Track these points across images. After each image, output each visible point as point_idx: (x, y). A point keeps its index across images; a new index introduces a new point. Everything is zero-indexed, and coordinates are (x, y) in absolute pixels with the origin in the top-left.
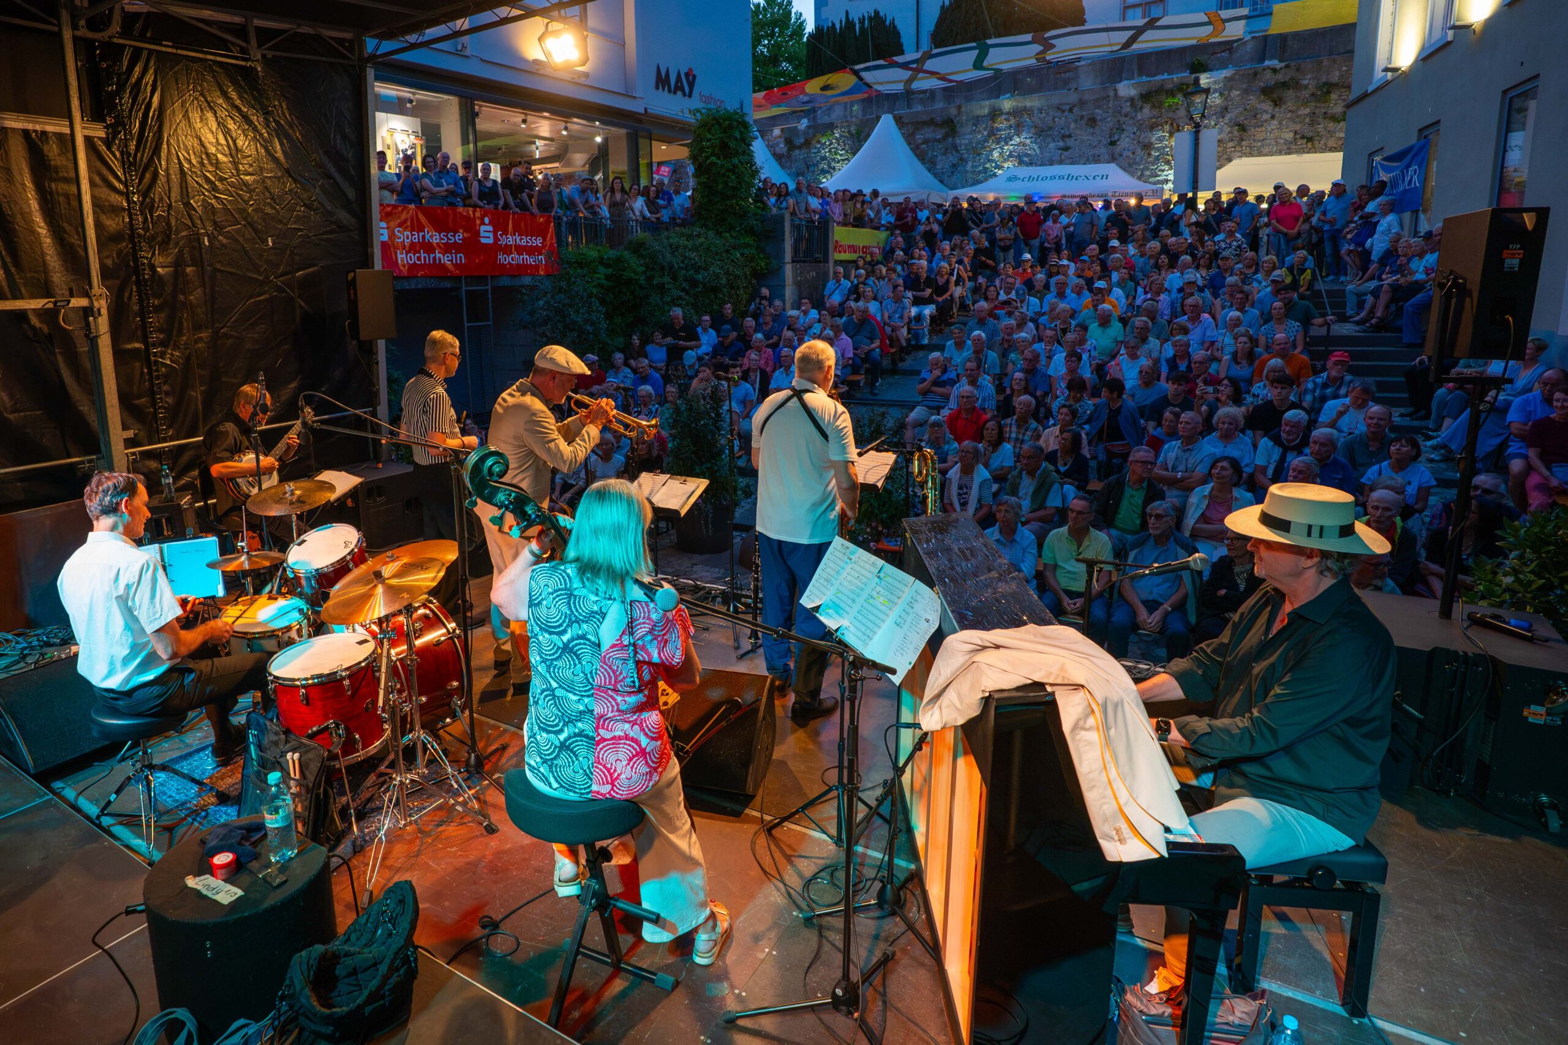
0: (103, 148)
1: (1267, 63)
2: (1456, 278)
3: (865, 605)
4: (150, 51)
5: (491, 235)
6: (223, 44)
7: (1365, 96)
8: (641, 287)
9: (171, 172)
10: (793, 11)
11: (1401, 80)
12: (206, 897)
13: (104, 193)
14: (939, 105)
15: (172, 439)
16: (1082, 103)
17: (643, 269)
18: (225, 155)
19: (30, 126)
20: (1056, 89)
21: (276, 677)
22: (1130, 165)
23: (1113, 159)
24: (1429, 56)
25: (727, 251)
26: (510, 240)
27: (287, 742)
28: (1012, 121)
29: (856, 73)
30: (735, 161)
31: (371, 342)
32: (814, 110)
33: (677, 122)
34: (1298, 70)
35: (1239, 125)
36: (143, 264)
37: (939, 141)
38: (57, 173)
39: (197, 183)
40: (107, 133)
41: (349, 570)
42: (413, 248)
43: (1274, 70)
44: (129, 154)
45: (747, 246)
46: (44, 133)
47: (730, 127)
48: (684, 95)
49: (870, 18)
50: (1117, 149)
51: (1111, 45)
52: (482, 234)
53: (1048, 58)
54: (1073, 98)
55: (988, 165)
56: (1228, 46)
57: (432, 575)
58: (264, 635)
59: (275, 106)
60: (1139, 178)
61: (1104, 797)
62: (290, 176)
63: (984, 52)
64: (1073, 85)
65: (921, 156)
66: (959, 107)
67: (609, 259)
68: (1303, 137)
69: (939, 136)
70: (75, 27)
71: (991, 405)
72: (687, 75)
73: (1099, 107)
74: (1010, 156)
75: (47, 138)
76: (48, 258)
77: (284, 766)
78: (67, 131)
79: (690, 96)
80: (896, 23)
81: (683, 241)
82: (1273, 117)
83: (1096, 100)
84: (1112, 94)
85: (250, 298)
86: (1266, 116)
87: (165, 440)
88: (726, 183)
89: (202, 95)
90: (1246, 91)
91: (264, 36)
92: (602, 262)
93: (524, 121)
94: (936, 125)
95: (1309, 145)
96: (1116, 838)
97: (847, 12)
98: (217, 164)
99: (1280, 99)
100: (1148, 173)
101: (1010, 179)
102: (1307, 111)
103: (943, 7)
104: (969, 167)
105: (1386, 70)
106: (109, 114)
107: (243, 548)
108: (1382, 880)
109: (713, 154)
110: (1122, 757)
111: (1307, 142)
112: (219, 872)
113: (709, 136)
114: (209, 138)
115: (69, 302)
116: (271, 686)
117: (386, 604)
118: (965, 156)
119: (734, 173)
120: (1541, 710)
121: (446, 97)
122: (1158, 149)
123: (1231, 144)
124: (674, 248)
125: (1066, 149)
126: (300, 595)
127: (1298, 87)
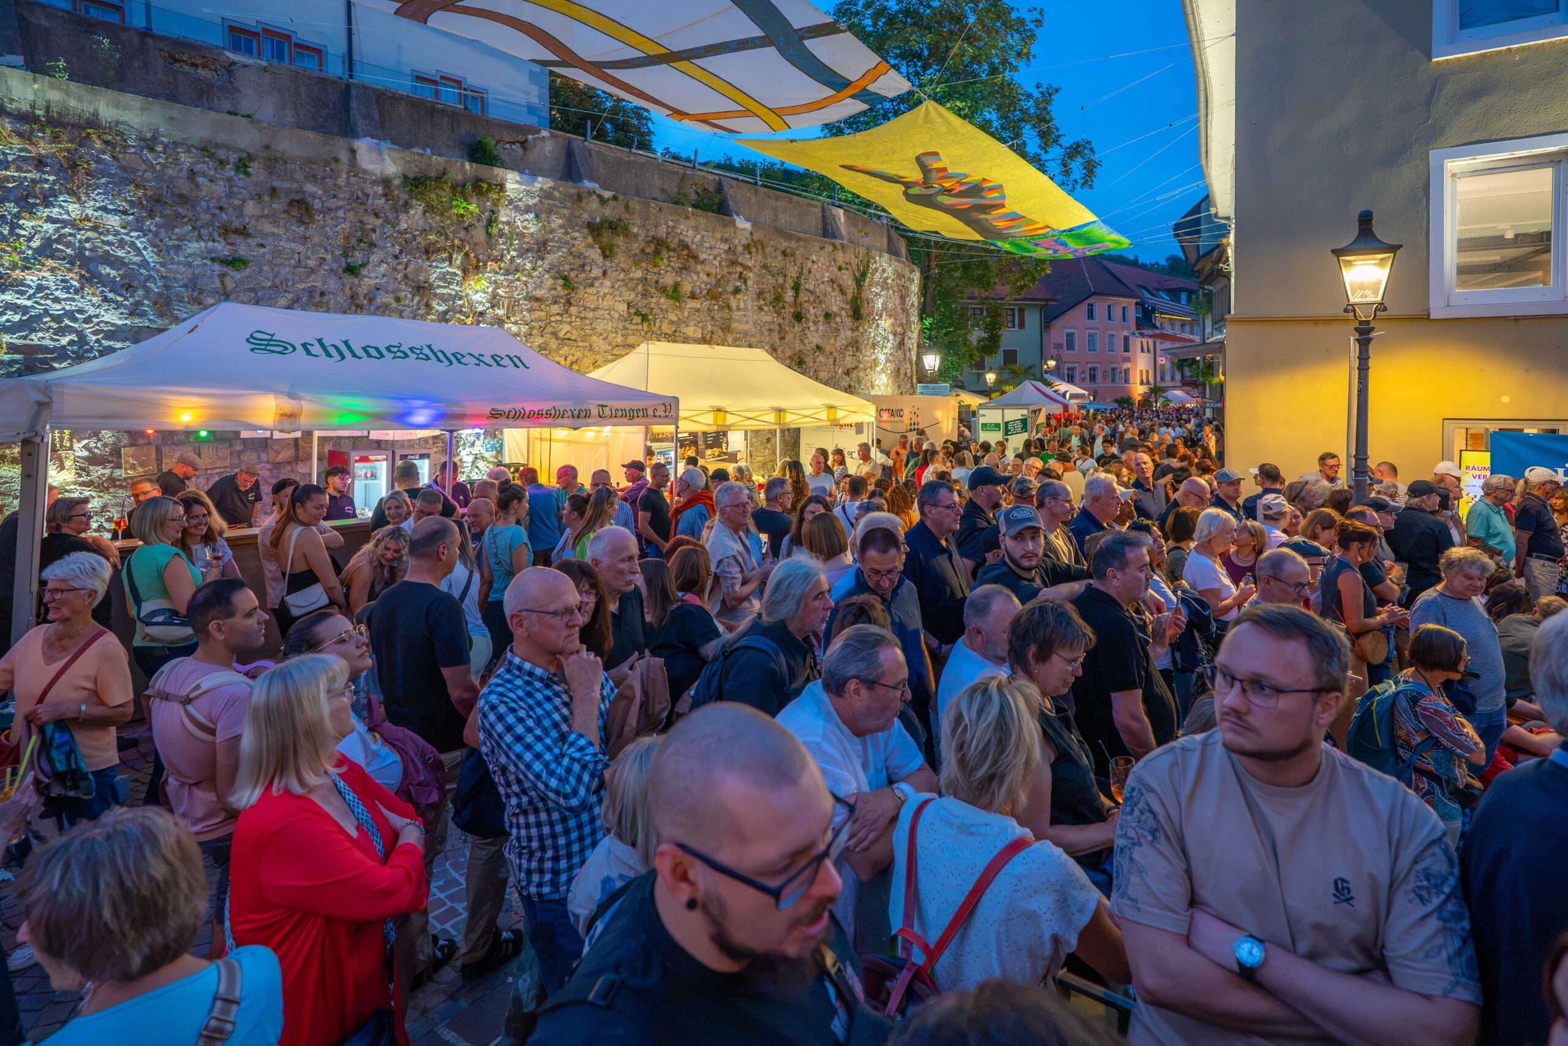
1: (588, 184)
16: (270, 157)
23: (354, 304)
34: (627, 207)
35: (565, 278)
43: (603, 201)
50: (363, 287)
54: (245, 137)
56: (522, 136)
73: (314, 179)
82: (605, 273)
84: (344, 157)
86: (596, 272)
90: (569, 223)
95: (645, 325)
102: (639, 274)
111: (642, 322)
122: (444, 299)
123: (555, 309)
127: (627, 234)
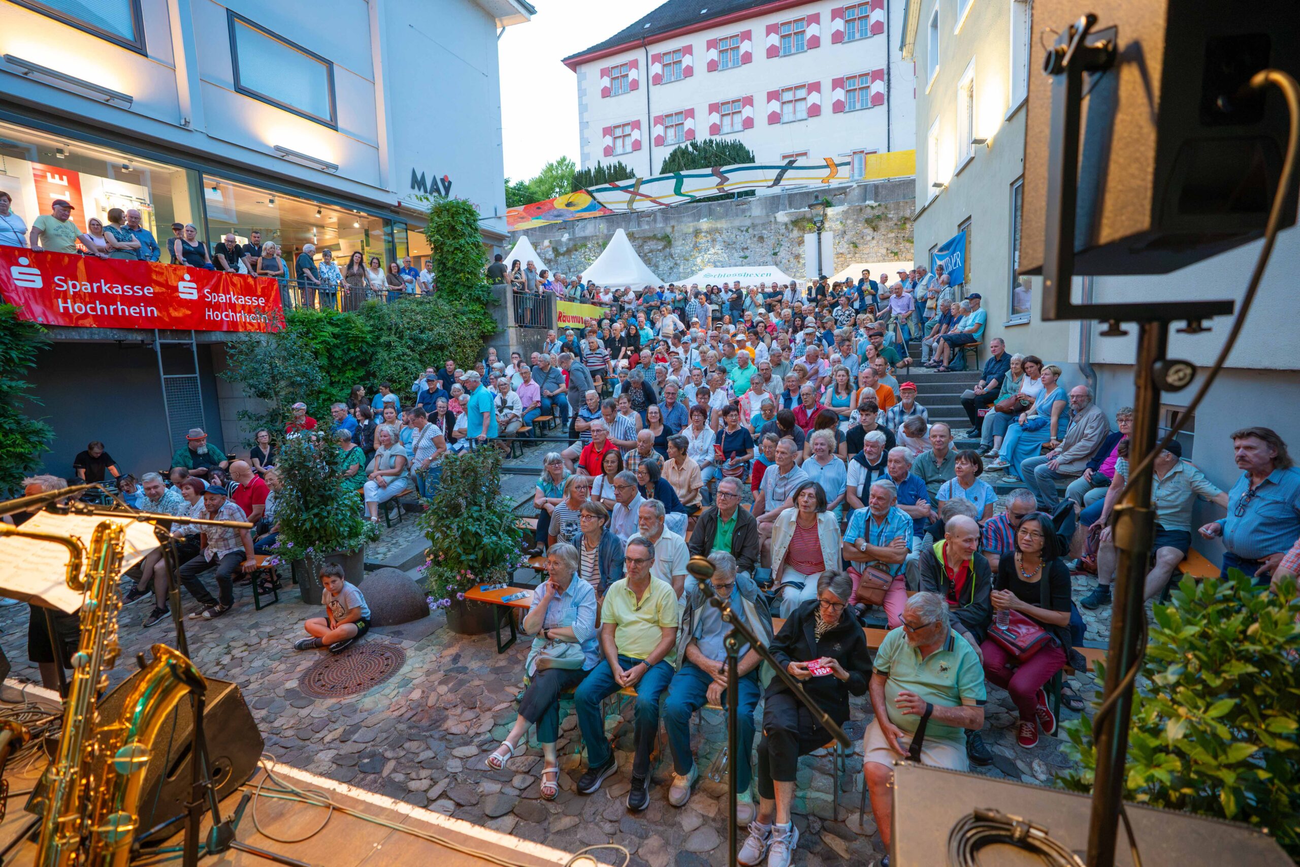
1: (868, 202)
7: (924, 210)
11: (944, 193)
14: (658, 224)
16: (754, 226)
20: (737, 216)
22: (787, 269)
23: (776, 264)
24: (961, 171)
28: (709, 237)
29: (590, 193)
34: (886, 208)
35: (854, 243)
37: (660, 251)
43: (872, 208)
45: (474, 312)
50: (779, 258)
51: (768, 181)
52: (181, 290)
53: (724, 189)
54: (748, 222)
55: (693, 268)
56: (843, 191)
60: (793, 277)
63: (680, 181)
64: (748, 214)
65: (647, 262)
66: (672, 226)
68: (890, 252)
69: (660, 247)
72: (443, 181)
74: (709, 262)
82: (873, 238)
83: (763, 224)
84: (773, 219)
86: (869, 238)
90: (856, 221)
94: (658, 239)
95: (895, 257)
99: (877, 226)
102: (893, 235)
104: (681, 269)
111: (894, 254)
118: (679, 262)
125: (746, 257)
127: (887, 219)
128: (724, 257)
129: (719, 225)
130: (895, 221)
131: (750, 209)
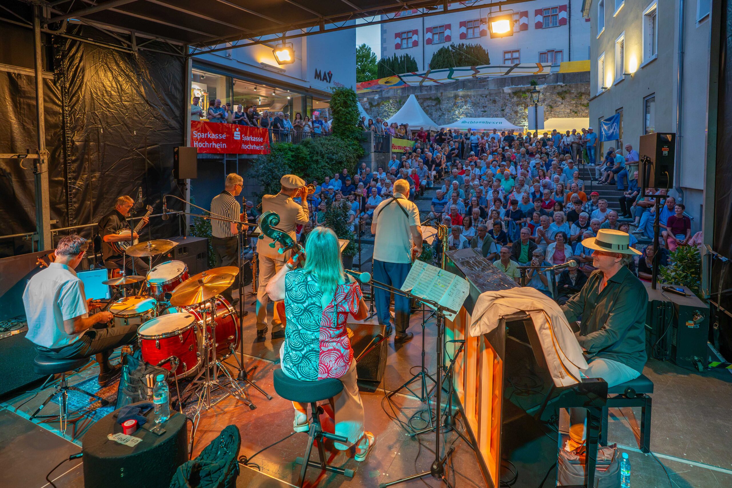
0: (51, 84)
1: (559, 83)
2: (647, 158)
3: (434, 288)
4: (81, 42)
5: (239, 136)
6: (119, 43)
7: (596, 97)
8: (308, 161)
9: (86, 97)
10: (371, 52)
11: (607, 92)
12: (120, 444)
13: (50, 105)
14: (433, 92)
15: (75, 224)
16: (490, 94)
17: (308, 153)
18: (115, 92)
19: (12, 71)
20: (480, 88)
21: (142, 335)
22: (510, 119)
23: (503, 116)
24: (617, 84)
25: (346, 147)
26: (248, 138)
27: (146, 369)
28: (463, 100)
29: (400, 77)
30: (350, 109)
31: (183, 180)
32: (381, 91)
33: (325, 92)
34: (570, 87)
35: (550, 106)
36: (68, 140)
37: (433, 106)
38: (24, 94)
39: (100, 104)
40: (55, 78)
41: (180, 283)
42: (201, 140)
43: (562, 86)
44: (65, 88)
45: (354, 145)
46: (19, 75)
47: (348, 95)
48: (327, 81)
49: (404, 57)
50: (505, 113)
51: (501, 73)
52: (235, 135)
53: (477, 76)
54: (487, 92)
55: (454, 117)
56: (544, 76)
57: (228, 282)
58: (134, 316)
59: (142, 72)
60: (514, 124)
61: (554, 358)
62: (148, 103)
63: (452, 72)
64: (487, 87)
65: (427, 112)
66: (442, 93)
67: (293, 148)
68: (573, 112)
69: (433, 104)
70: (42, 27)
71: (463, 212)
72: (329, 74)
73: (497, 96)
74: (463, 113)
75: (21, 78)
76: (15, 134)
77: (144, 381)
78: (33, 75)
79: (330, 82)
80: (415, 59)
81: (327, 142)
82: (562, 103)
83: (496, 93)
84: (502, 91)
85: (123, 158)
86: (560, 103)
87: (72, 225)
88: (346, 118)
89: (106, 64)
90: (552, 94)
91: (140, 41)
92: (290, 149)
93: (255, 88)
94: (432, 100)
95: (576, 115)
96: (560, 376)
97: (395, 54)
98: (111, 96)
99: (564, 97)
100: (517, 122)
101: (463, 122)
102: (574, 102)
103: (434, 54)
104: (446, 117)
105: (603, 88)
106: (56, 69)
107: (122, 274)
108: (652, 391)
109: (341, 106)
110: (561, 340)
111: (575, 113)
112: (128, 431)
113: (339, 99)
114: (107, 83)
115: (27, 156)
116: (140, 341)
117: (204, 296)
118: (444, 112)
119: (349, 114)
120: (692, 322)
121: (220, 76)
122: (520, 113)
123: (547, 113)
124: (323, 145)
125: (485, 111)
126: (153, 296)
127: (570, 93)
128: (472, 111)
129: (469, 93)
130: (575, 94)
131: (488, 85)
